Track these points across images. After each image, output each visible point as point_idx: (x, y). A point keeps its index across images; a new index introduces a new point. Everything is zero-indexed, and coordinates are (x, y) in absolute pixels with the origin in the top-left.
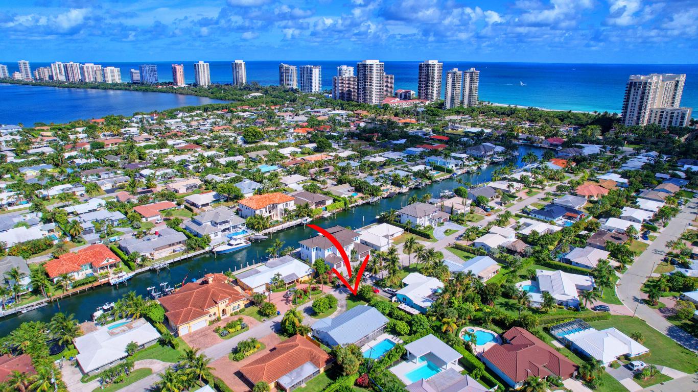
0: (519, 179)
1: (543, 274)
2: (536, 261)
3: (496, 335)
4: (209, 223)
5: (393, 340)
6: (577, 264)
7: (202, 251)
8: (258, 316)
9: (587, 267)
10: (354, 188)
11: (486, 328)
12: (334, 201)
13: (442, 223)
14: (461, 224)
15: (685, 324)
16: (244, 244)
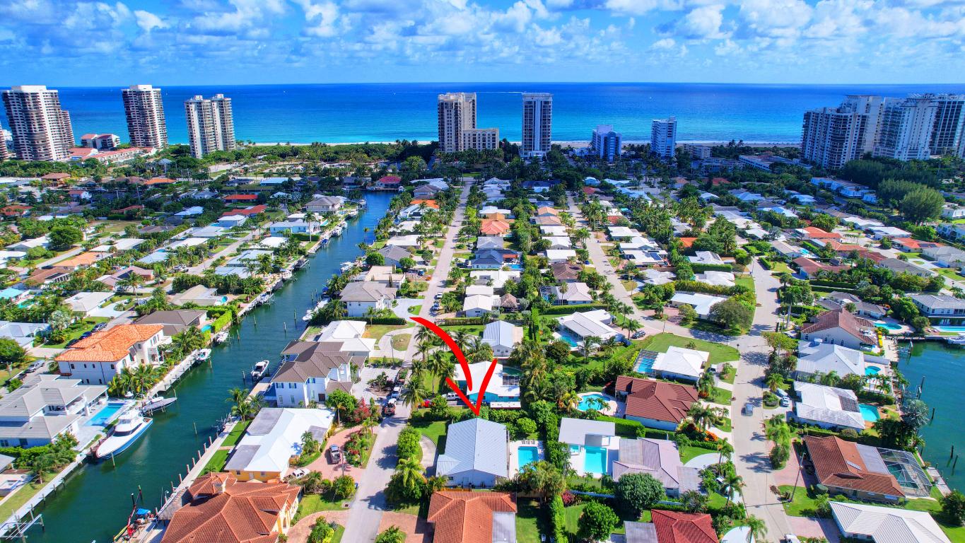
0: (411, 230)
1: (565, 320)
2: (540, 311)
3: (600, 393)
4: (41, 414)
5: (526, 445)
6: (574, 302)
7: (72, 466)
8: (330, 505)
9: (585, 302)
10: (215, 290)
11: (586, 391)
12: (210, 315)
13: (395, 302)
14: (415, 297)
15: (694, 324)
16: (145, 425)
